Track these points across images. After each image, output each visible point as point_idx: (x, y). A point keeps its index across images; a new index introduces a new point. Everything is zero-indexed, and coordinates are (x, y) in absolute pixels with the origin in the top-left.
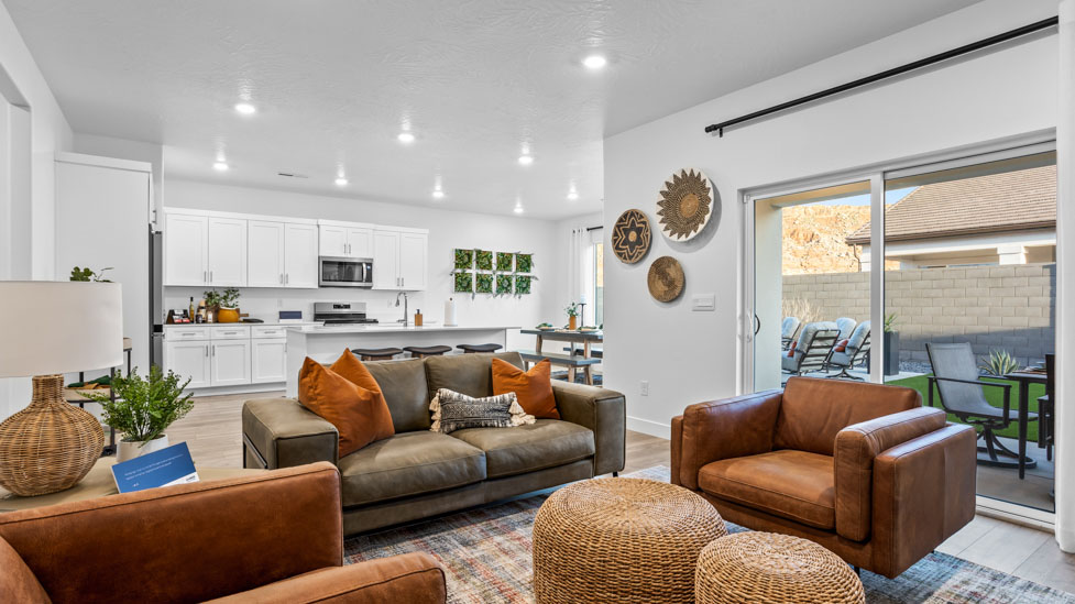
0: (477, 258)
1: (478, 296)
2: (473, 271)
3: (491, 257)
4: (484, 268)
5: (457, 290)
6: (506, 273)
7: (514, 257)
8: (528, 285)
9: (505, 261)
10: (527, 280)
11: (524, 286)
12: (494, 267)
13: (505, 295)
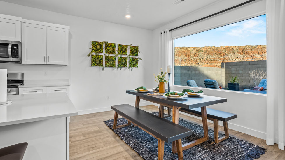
0: (106, 47)
1: (106, 69)
2: (103, 54)
3: (115, 46)
4: (110, 52)
5: (93, 65)
6: (123, 56)
7: (129, 47)
8: (137, 63)
9: (123, 49)
10: (136, 60)
11: (134, 63)
12: (117, 53)
13: (123, 68)
